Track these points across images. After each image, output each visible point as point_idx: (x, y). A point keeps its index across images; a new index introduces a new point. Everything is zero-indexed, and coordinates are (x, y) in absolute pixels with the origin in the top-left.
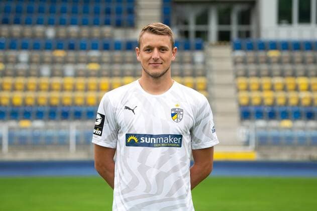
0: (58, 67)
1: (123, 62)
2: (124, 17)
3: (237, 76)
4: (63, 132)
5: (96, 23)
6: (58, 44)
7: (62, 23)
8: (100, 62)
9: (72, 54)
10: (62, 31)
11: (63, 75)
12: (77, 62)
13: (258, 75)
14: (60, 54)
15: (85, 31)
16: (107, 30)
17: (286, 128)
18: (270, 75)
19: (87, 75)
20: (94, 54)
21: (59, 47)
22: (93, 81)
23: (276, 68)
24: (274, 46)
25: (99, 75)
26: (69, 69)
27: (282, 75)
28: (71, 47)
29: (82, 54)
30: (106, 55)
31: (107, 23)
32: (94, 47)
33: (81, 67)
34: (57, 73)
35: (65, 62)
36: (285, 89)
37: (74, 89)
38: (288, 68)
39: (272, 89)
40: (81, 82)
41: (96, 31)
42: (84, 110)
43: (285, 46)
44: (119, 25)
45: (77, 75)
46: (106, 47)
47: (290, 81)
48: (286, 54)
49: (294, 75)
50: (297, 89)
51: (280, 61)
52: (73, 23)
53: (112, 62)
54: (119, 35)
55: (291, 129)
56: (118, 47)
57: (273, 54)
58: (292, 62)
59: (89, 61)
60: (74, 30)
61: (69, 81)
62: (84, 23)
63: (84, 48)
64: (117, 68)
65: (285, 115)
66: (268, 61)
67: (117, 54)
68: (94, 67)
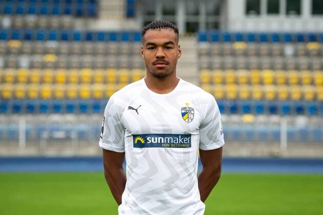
0: (12, 59)
1: (83, 53)
2: (85, 6)
3: (200, 69)
4: (13, 127)
5: (55, 13)
6: (14, 34)
7: (19, 12)
8: (58, 53)
9: (28, 45)
10: (19, 21)
11: (17, 66)
12: (33, 53)
13: (223, 68)
14: (15, 44)
15: (43, 21)
16: (67, 20)
17: (248, 123)
18: (235, 68)
19: (44, 66)
20: (52, 45)
21: (15, 37)
22: (49, 73)
23: (241, 60)
24: (240, 37)
25: (56, 66)
26: (24, 61)
27: (248, 68)
28: (28, 37)
29: (39, 45)
30: (64, 46)
31: (67, 12)
32: (52, 38)
33: (38, 58)
34: (11, 64)
35: (21, 52)
36: (249, 83)
37: (29, 81)
38: (253, 60)
39: (236, 82)
40: (36, 74)
41: (55, 21)
42: (37, 103)
43: (251, 38)
44: (79, 14)
45: (32, 66)
46: (64, 38)
47: (255, 75)
48: (252, 46)
49: (260, 68)
50: (261, 83)
51: (246, 54)
52: (31, 12)
53: (70, 53)
54: (79, 25)
55: (252, 124)
56: (77, 37)
57: (239, 46)
58: (258, 54)
59: (46, 52)
60: (31, 19)
61: (23, 73)
62: (43, 12)
63: (40, 38)
64: (75, 59)
65: (247, 110)
66: (233, 54)
67: (76, 46)
68: (50, 58)
